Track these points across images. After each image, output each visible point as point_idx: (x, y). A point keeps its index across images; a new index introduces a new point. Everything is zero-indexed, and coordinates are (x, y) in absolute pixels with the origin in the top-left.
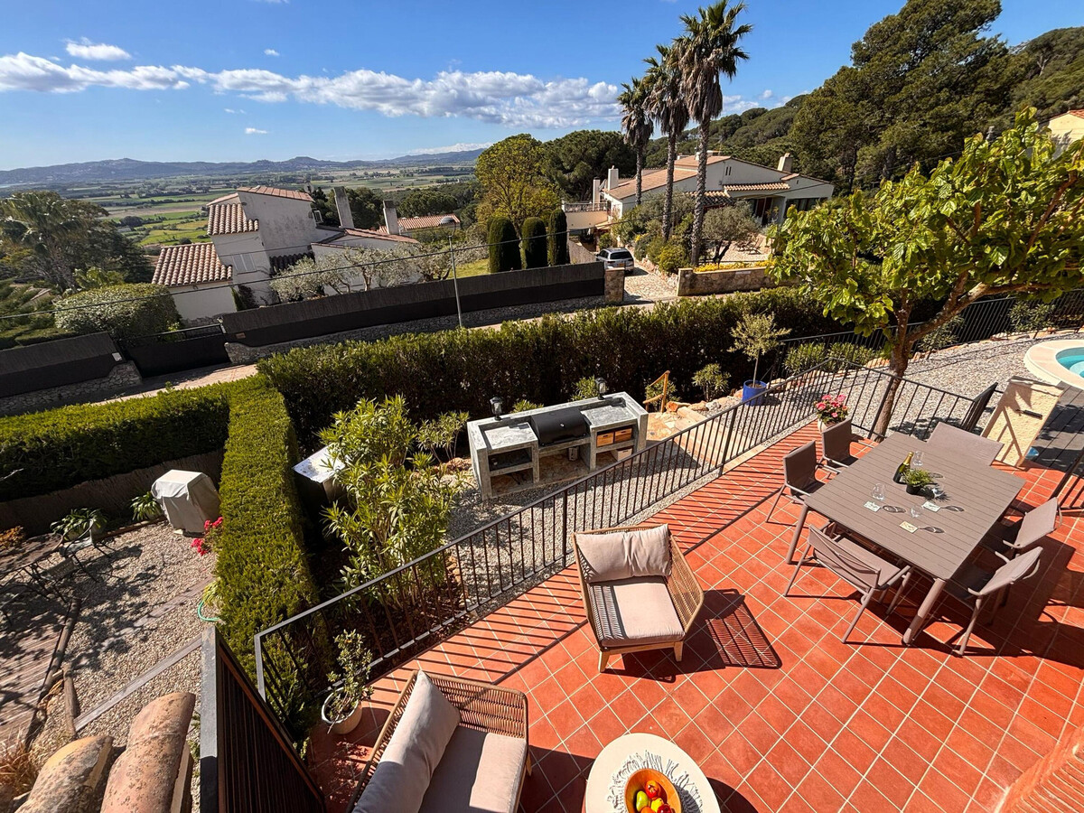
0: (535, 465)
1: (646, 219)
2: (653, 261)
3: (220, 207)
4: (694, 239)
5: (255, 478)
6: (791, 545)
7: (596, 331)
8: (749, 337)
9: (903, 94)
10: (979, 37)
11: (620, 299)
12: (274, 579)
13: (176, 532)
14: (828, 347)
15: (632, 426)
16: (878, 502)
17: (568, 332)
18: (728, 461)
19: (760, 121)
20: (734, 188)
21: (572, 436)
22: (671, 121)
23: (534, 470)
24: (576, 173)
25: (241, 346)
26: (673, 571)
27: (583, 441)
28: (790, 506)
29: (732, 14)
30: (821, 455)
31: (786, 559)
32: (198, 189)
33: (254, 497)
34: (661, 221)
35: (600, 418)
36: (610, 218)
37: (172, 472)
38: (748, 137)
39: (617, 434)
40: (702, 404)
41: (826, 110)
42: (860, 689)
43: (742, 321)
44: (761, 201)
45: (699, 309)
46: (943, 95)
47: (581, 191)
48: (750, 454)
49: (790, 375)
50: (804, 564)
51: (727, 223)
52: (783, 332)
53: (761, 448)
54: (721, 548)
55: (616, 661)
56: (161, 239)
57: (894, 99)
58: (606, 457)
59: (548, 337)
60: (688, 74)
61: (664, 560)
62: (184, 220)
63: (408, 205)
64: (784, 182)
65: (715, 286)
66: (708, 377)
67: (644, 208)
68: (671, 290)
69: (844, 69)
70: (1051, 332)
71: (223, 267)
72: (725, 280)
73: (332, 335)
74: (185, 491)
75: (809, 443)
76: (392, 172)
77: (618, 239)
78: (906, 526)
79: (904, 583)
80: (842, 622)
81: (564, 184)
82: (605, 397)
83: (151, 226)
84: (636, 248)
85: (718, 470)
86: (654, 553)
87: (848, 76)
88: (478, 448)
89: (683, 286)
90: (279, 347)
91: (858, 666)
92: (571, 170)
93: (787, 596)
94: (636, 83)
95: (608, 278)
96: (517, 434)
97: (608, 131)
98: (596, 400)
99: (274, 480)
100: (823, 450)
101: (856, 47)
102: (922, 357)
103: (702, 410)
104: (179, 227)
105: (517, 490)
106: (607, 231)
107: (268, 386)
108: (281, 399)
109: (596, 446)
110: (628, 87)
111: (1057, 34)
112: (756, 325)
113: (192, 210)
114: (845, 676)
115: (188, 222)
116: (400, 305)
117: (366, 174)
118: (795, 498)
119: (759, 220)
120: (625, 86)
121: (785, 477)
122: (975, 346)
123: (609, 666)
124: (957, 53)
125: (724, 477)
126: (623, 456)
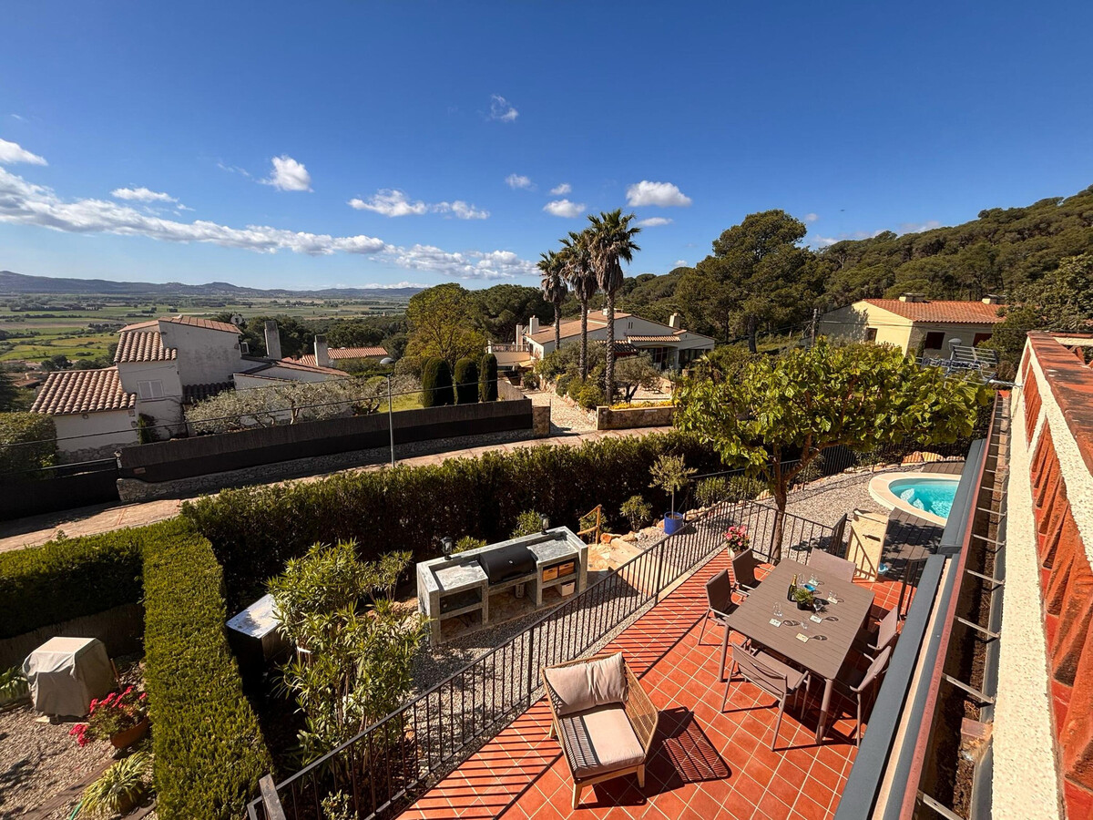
0: (484, 605)
1: (565, 361)
2: (573, 398)
3: (133, 335)
4: (607, 382)
5: (191, 638)
6: (721, 664)
7: (533, 467)
8: (665, 474)
9: (753, 279)
10: (796, 246)
11: (547, 432)
12: (229, 752)
13: (39, 720)
14: (728, 480)
15: (574, 559)
16: (778, 618)
17: (507, 467)
18: (662, 590)
19: (651, 284)
20: (636, 339)
21: (520, 573)
22: (583, 287)
23: (483, 611)
24: (501, 318)
25: (138, 482)
26: (630, 697)
27: (530, 578)
28: (714, 628)
29: (625, 220)
30: (734, 582)
31: (719, 678)
32: (89, 305)
33: (193, 660)
34: (578, 364)
35: (546, 552)
36: (533, 358)
37: (55, 640)
38: (643, 296)
39: (561, 568)
40: (631, 535)
41: (700, 285)
42: (790, 791)
43: (658, 460)
44: (659, 350)
45: (620, 447)
46: (780, 282)
47: (505, 334)
48: (679, 582)
49: (701, 506)
50: (732, 680)
51: (634, 370)
52: (692, 471)
53: (687, 575)
54: (665, 673)
55: (589, 794)
56: (28, 355)
57: (749, 281)
58: (552, 593)
59: (488, 473)
60: (597, 257)
61: (622, 686)
62: (63, 336)
63: (334, 336)
64: (675, 335)
65: (629, 422)
66: (633, 508)
67: (563, 353)
68: (591, 424)
69: (709, 257)
70: (883, 466)
71: (125, 395)
72: (636, 418)
73: (249, 469)
74: (71, 662)
75: (722, 572)
76: (316, 302)
77: (541, 376)
78: (800, 637)
79: (807, 687)
80: (769, 731)
81: (490, 327)
82: (547, 531)
83: (18, 341)
84: (558, 386)
85: (654, 598)
86: (613, 679)
87: (714, 263)
88: (430, 591)
89: (601, 421)
90: (185, 482)
91: (786, 771)
92: (496, 316)
93: (723, 712)
94: (552, 255)
95: (536, 414)
96: (467, 573)
97: (528, 286)
98: (539, 535)
99: (215, 639)
100: (734, 577)
101: (715, 243)
102: (799, 488)
103: (632, 541)
104: (54, 343)
105: (466, 633)
106: (530, 369)
107: (191, 530)
108: (209, 546)
109: (543, 580)
110: (546, 257)
111: (846, 243)
112: (669, 465)
113: (77, 326)
114: (778, 782)
115: (68, 338)
116: (328, 438)
117: (288, 302)
118: (719, 620)
119: (659, 366)
120: (543, 256)
121: (708, 600)
122: (834, 478)
123: (582, 802)
124: (784, 255)
125: (660, 605)
126: (567, 590)
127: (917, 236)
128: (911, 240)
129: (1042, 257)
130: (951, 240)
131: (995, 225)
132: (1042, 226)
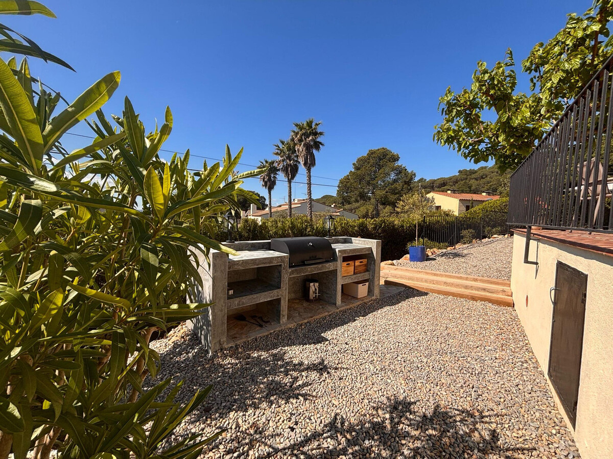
0: (284, 294)
10: (396, 164)
22: (289, 171)
23: (282, 302)
27: (330, 266)
64: (337, 212)
69: (351, 172)
87: (354, 174)
101: (354, 165)
103: (392, 265)
105: (259, 333)
109: (342, 274)
110: (263, 163)
120: (261, 162)
126: (362, 290)
127: (435, 181)
128: (433, 182)
129: (491, 186)
130: (449, 182)
131: (466, 176)
132: (484, 177)
